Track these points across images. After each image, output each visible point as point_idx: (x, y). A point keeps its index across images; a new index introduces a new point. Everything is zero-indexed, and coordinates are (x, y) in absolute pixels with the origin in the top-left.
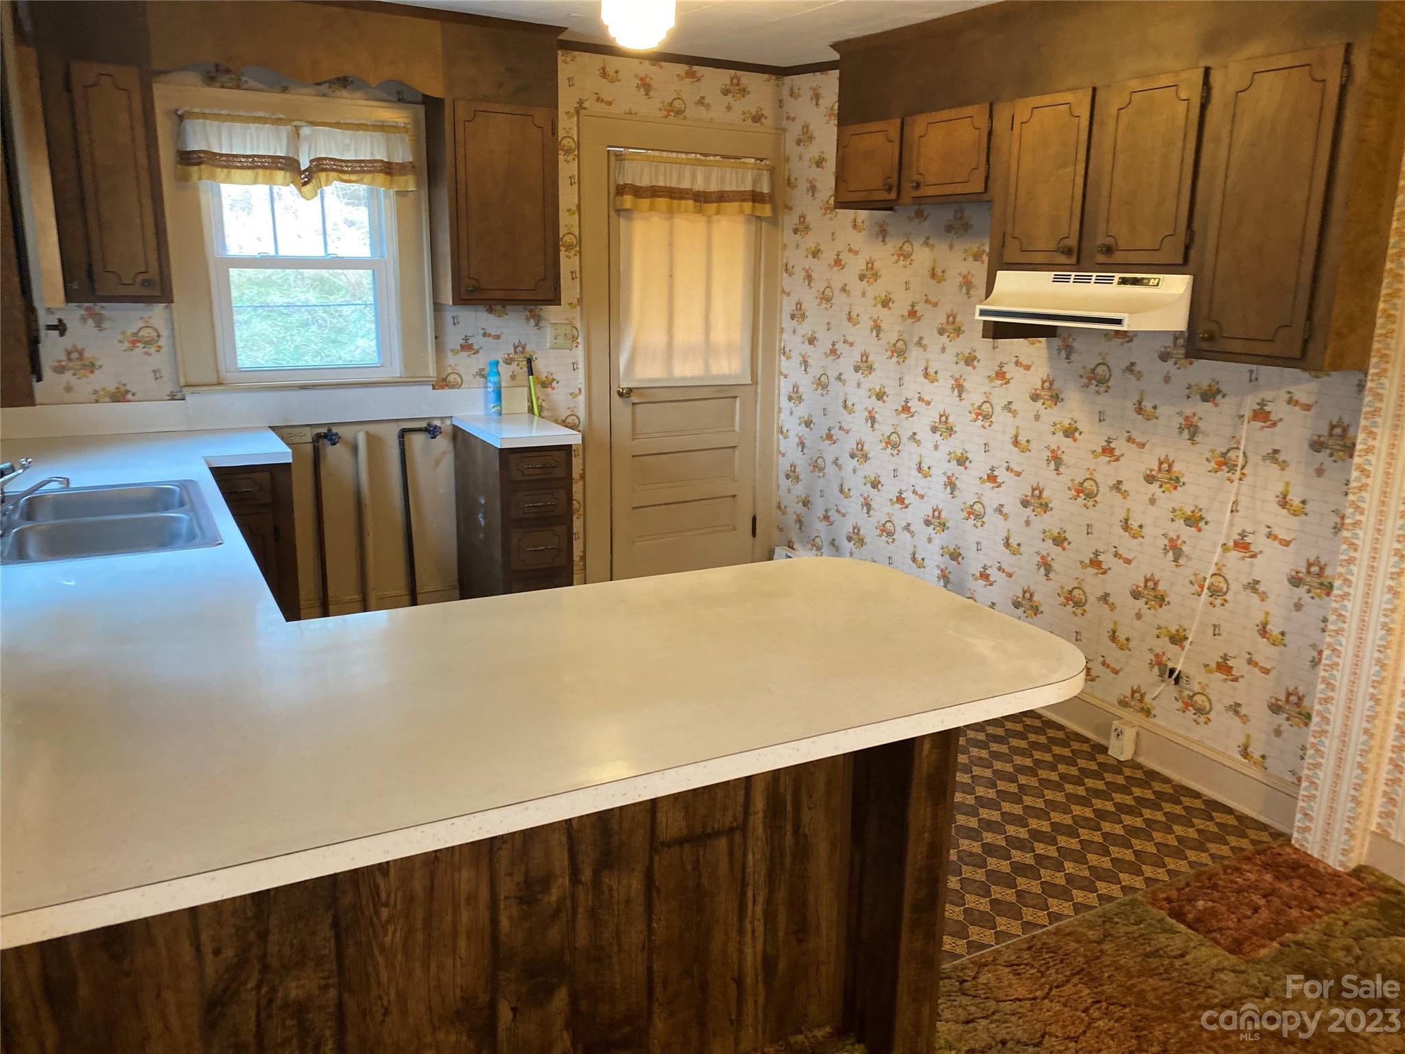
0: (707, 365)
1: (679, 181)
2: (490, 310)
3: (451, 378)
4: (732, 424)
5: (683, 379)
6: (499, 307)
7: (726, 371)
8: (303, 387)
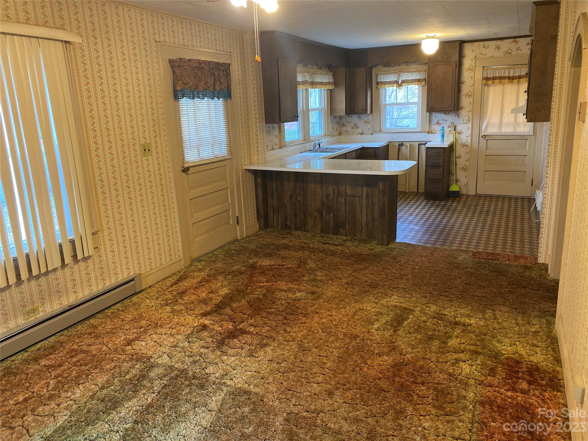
0: (515, 129)
1: (496, 75)
2: (445, 114)
3: (433, 131)
4: (526, 148)
5: (505, 133)
6: (447, 113)
7: (523, 131)
8: (397, 133)
